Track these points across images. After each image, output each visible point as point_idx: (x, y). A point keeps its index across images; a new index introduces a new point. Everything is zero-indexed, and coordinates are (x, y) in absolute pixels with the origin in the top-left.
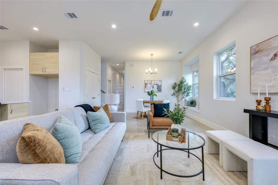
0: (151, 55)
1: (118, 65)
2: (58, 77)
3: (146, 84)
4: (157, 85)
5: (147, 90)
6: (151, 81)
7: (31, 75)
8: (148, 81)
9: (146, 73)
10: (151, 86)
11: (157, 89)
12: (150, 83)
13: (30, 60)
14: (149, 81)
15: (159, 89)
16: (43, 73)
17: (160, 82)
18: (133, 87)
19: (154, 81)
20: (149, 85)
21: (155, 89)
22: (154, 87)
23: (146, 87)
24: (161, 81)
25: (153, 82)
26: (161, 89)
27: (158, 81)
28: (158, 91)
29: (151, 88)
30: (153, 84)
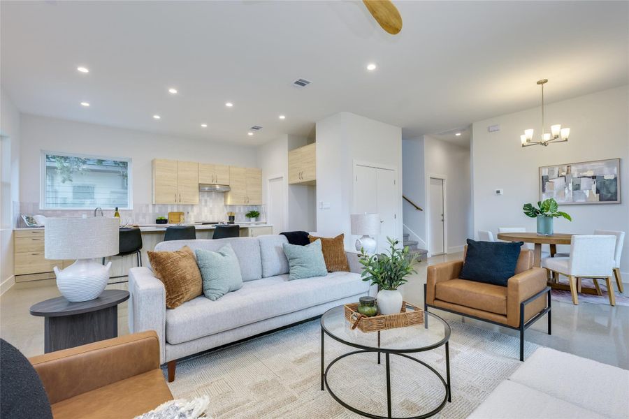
0: (538, 83)
1: (458, 134)
2: (315, 186)
3: (544, 180)
4: (594, 177)
6: (565, 168)
7: (291, 185)
8: (551, 168)
9: (523, 146)
10: (567, 185)
11: (598, 192)
12: (564, 174)
13: (290, 162)
14: (556, 170)
15: (604, 192)
16: (301, 181)
17: (610, 165)
18: (498, 192)
19: (580, 167)
20: (559, 182)
21: (587, 193)
22: (583, 187)
23: (544, 191)
24: (616, 162)
25: (573, 169)
26: (616, 193)
27: (600, 164)
28: (600, 200)
29: (566, 191)
30: (576, 176)
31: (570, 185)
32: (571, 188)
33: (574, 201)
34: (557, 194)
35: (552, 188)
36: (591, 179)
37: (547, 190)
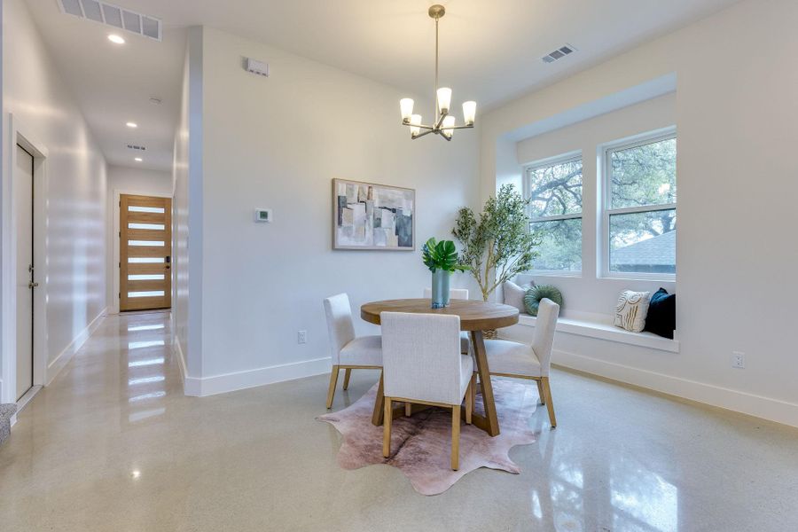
1: (116, 39)
3: (340, 205)
4: (394, 211)
5: (349, 235)
6: (366, 190)
8: (350, 184)
10: (368, 217)
11: (397, 233)
12: (364, 199)
14: (356, 188)
15: (402, 234)
17: (407, 198)
18: (264, 215)
19: (382, 192)
20: (358, 210)
21: (387, 231)
22: (384, 222)
23: (340, 223)
24: (411, 194)
25: (375, 192)
26: (411, 235)
27: (400, 192)
28: (399, 245)
29: (367, 227)
30: (377, 205)
31: (371, 217)
32: (372, 224)
33: (374, 245)
34: (356, 231)
35: (350, 221)
36: (391, 213)
37: (344, 223)
